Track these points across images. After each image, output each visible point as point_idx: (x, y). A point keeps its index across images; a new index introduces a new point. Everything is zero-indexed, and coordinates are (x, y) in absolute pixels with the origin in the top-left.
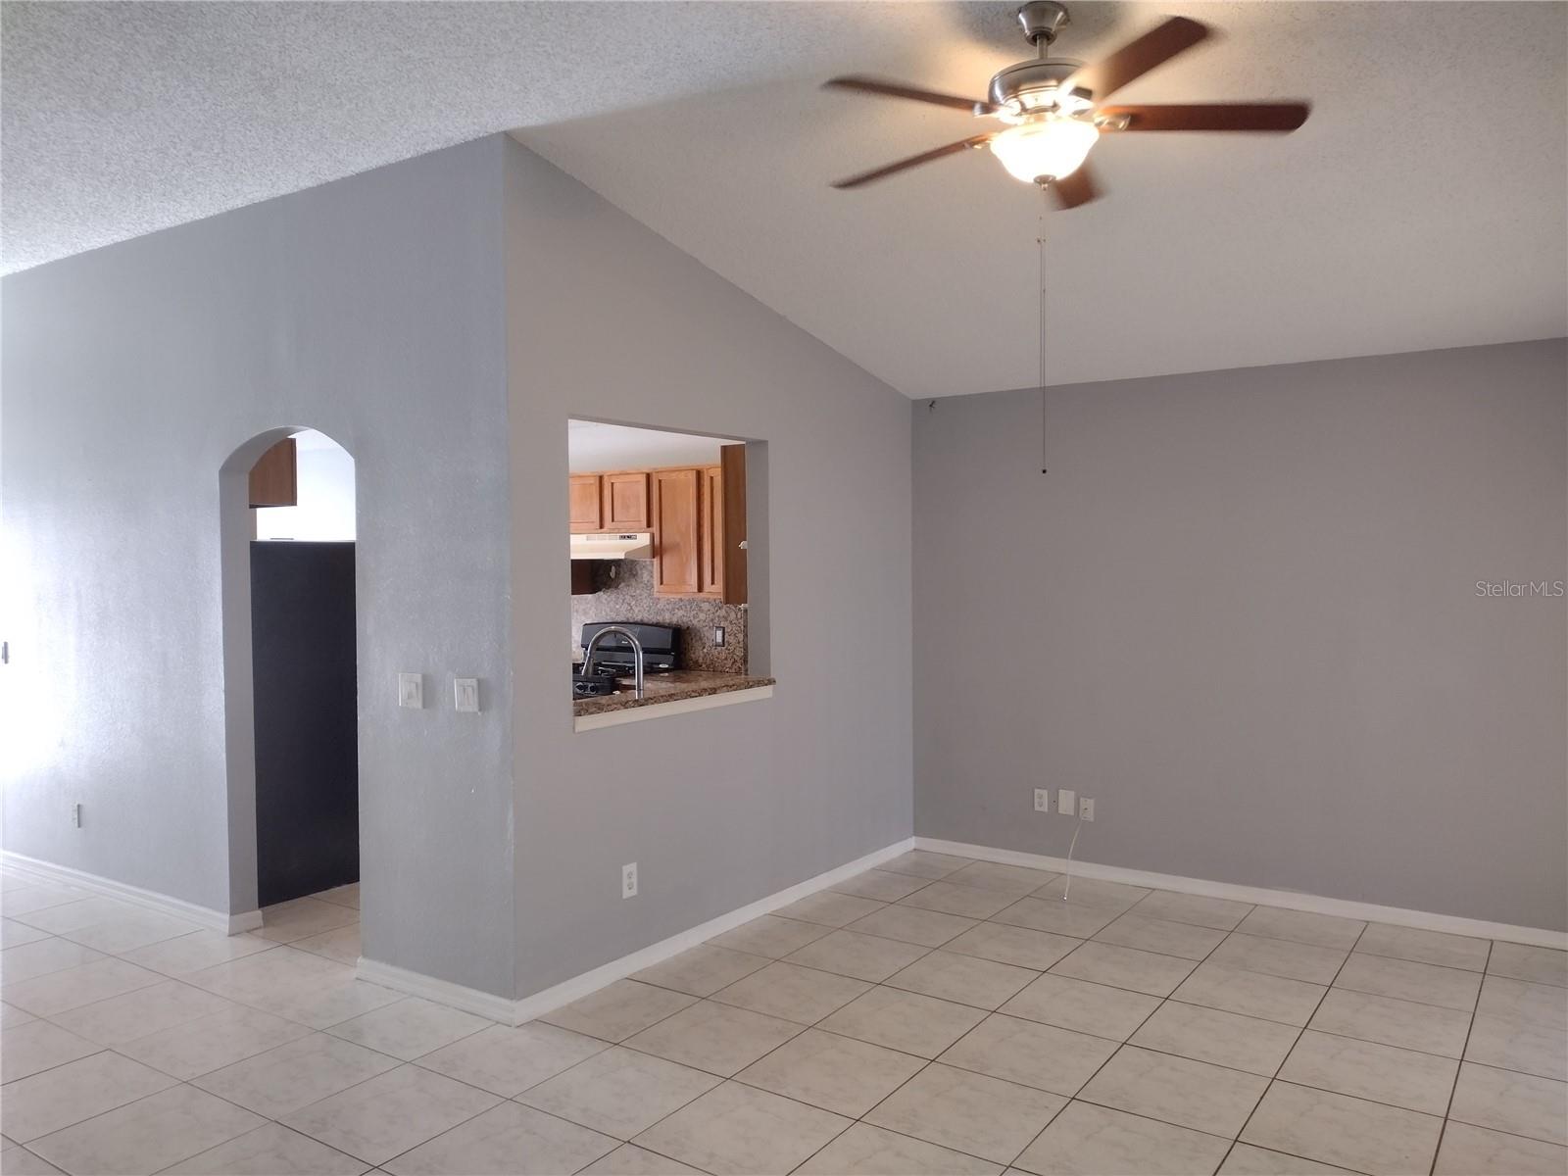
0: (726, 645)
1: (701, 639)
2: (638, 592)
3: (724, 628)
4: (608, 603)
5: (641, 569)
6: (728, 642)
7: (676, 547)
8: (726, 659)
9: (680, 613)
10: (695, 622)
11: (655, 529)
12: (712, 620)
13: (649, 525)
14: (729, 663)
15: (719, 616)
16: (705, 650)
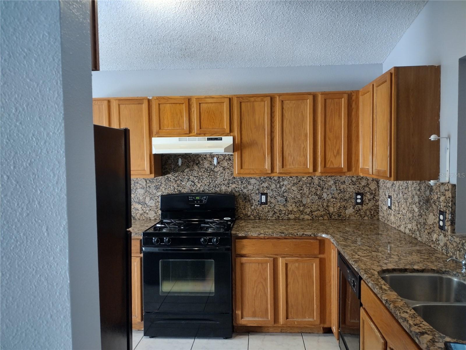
0: (269, 204)
1: (249, 201)
2: (200, 174)
3: (267, 194)
4: (176, 181)
5: (202, 160)
6: (270, 201)
7: (253, 144)
8: (269, 211)
9: (234, 186)
10: (245, 191)
11: (236, 133)
12: (258, 189)
13: (231, 131)
14: (271, 214)
15: (263, 187)
16: (253, 207)
